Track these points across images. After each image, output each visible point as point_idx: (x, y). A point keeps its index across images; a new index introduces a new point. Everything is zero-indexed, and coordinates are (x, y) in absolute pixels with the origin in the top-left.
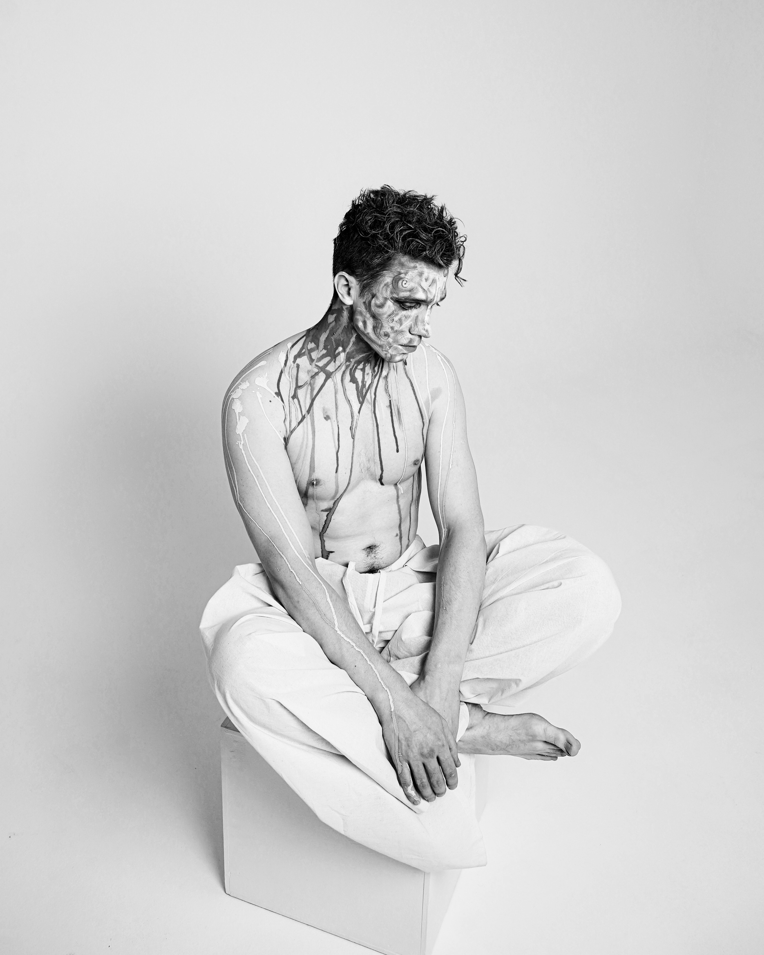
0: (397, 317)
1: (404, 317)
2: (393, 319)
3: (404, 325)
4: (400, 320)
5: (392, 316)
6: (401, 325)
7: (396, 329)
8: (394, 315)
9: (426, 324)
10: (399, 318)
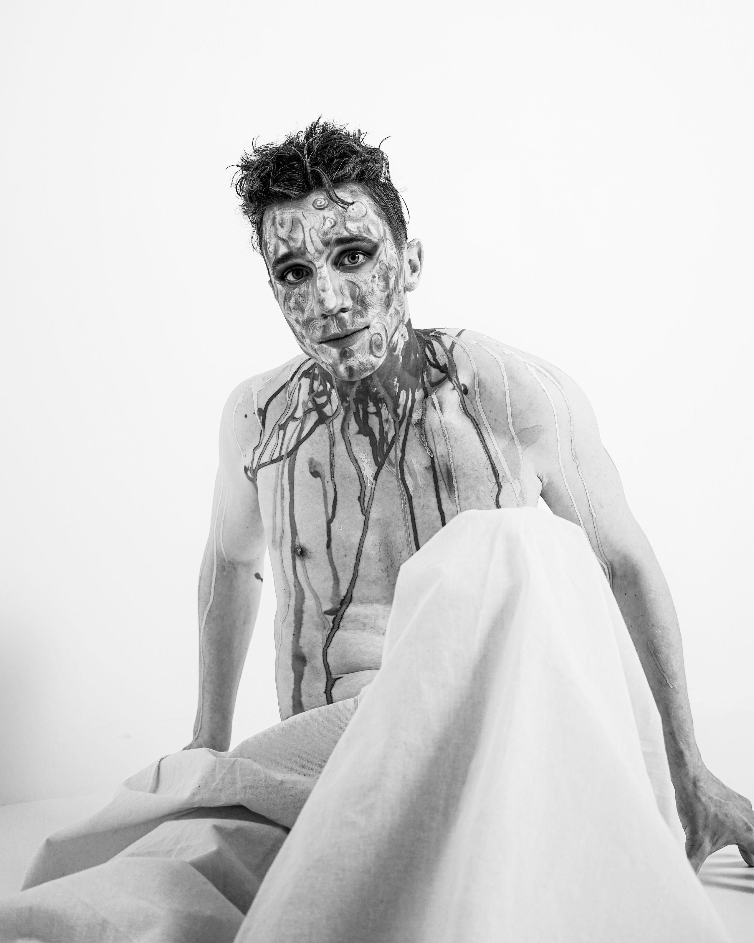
0: (291, 301)
1: (301, 298)
2: (289, 307)
3: (306, 309)
4: (297, 303)
5: (286, 303)
6: (303, 311)
7: (300, 320)
8: (287, 301)
9: (322, 293)
10: (294, 301)
